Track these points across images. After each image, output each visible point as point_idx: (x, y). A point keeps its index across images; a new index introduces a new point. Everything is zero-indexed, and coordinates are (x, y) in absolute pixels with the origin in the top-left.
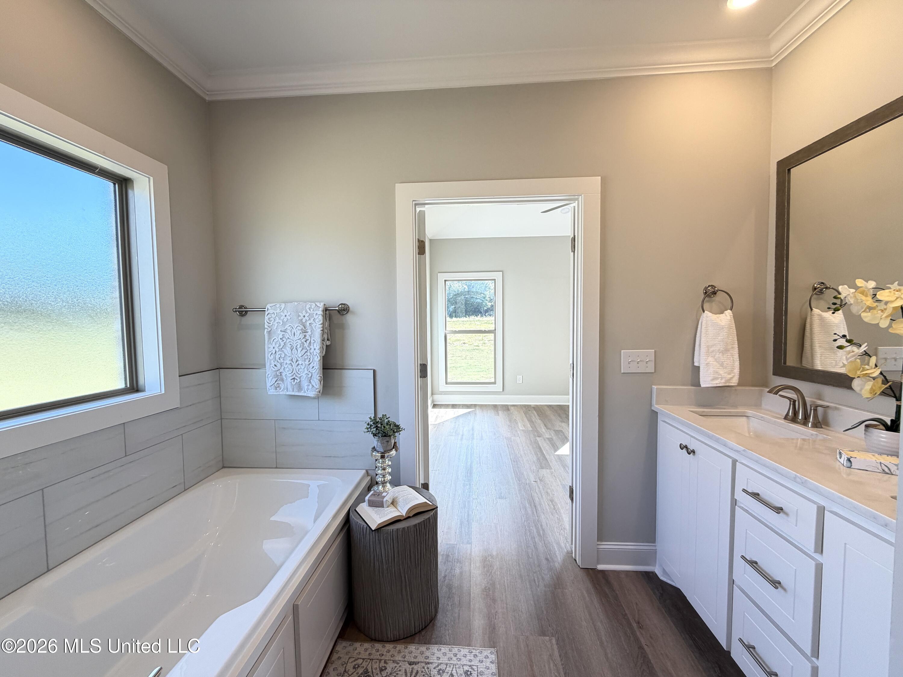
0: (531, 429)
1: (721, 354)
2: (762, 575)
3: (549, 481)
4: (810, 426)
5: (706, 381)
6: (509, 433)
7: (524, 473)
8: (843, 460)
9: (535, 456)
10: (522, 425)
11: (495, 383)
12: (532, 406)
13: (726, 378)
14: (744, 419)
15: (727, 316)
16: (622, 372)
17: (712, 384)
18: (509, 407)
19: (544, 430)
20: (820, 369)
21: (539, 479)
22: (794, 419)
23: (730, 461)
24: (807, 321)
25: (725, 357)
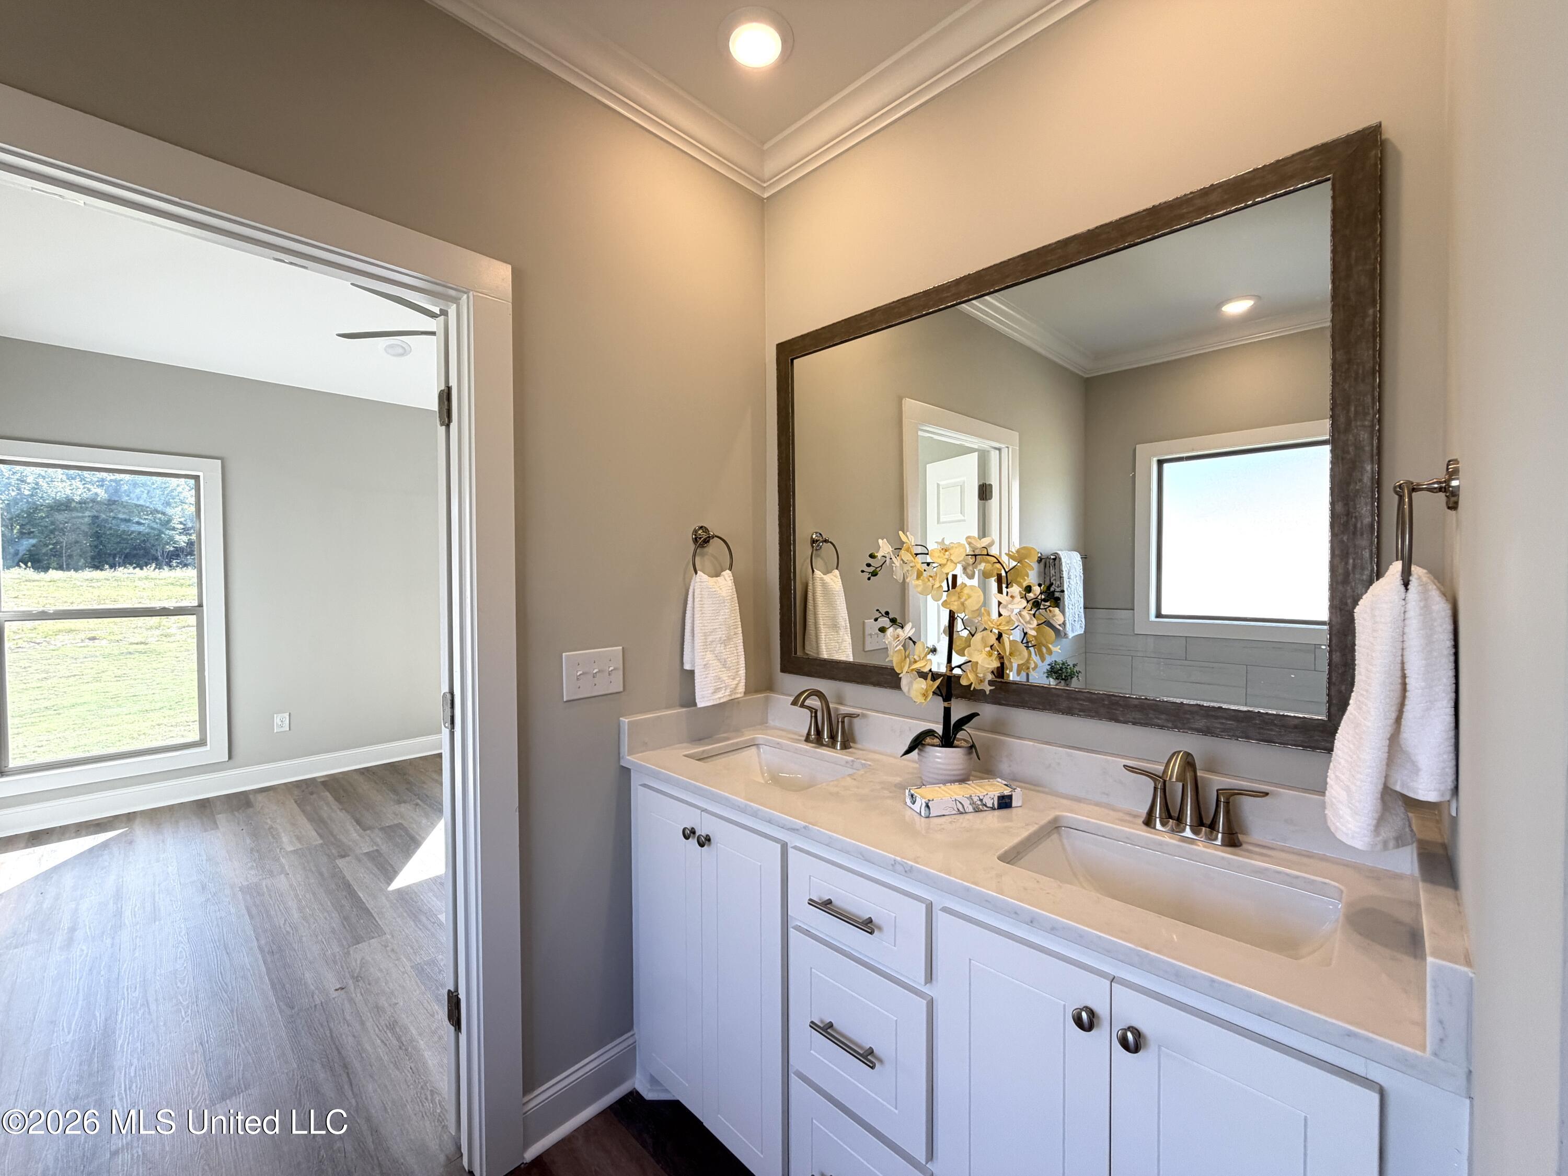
0: (321, 842)
1: (723, 645)
2: (842, 1045)
3: (380, 970)
4: (839, 748)
5: (705, 697)
6: (253, 872)
7: (307, 975)
8: (920, 803)
9: (335, 915)
10: (294, 839)
11: (202, 743)
12: (319, 780)
13: (732, 686)
14: (753, 750)
15: (725, 583)
16: (565, 700)
17: (713, 700)
18: (251, 796)
19: (355, 835)
20: (826, 657)
21: (353, 977)
22: (819, 741)
23: (778, 847)
24: (809, 587)
25: (728, 650)
